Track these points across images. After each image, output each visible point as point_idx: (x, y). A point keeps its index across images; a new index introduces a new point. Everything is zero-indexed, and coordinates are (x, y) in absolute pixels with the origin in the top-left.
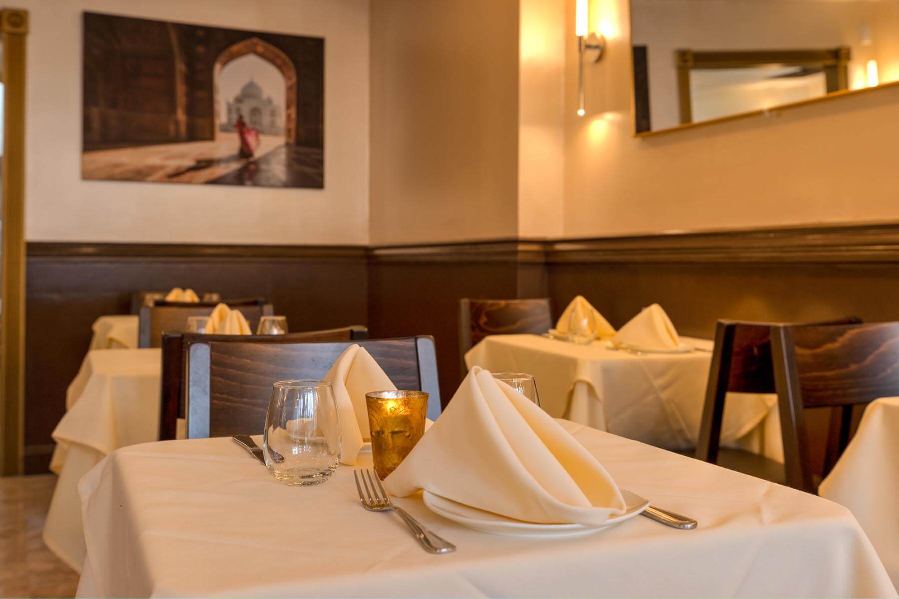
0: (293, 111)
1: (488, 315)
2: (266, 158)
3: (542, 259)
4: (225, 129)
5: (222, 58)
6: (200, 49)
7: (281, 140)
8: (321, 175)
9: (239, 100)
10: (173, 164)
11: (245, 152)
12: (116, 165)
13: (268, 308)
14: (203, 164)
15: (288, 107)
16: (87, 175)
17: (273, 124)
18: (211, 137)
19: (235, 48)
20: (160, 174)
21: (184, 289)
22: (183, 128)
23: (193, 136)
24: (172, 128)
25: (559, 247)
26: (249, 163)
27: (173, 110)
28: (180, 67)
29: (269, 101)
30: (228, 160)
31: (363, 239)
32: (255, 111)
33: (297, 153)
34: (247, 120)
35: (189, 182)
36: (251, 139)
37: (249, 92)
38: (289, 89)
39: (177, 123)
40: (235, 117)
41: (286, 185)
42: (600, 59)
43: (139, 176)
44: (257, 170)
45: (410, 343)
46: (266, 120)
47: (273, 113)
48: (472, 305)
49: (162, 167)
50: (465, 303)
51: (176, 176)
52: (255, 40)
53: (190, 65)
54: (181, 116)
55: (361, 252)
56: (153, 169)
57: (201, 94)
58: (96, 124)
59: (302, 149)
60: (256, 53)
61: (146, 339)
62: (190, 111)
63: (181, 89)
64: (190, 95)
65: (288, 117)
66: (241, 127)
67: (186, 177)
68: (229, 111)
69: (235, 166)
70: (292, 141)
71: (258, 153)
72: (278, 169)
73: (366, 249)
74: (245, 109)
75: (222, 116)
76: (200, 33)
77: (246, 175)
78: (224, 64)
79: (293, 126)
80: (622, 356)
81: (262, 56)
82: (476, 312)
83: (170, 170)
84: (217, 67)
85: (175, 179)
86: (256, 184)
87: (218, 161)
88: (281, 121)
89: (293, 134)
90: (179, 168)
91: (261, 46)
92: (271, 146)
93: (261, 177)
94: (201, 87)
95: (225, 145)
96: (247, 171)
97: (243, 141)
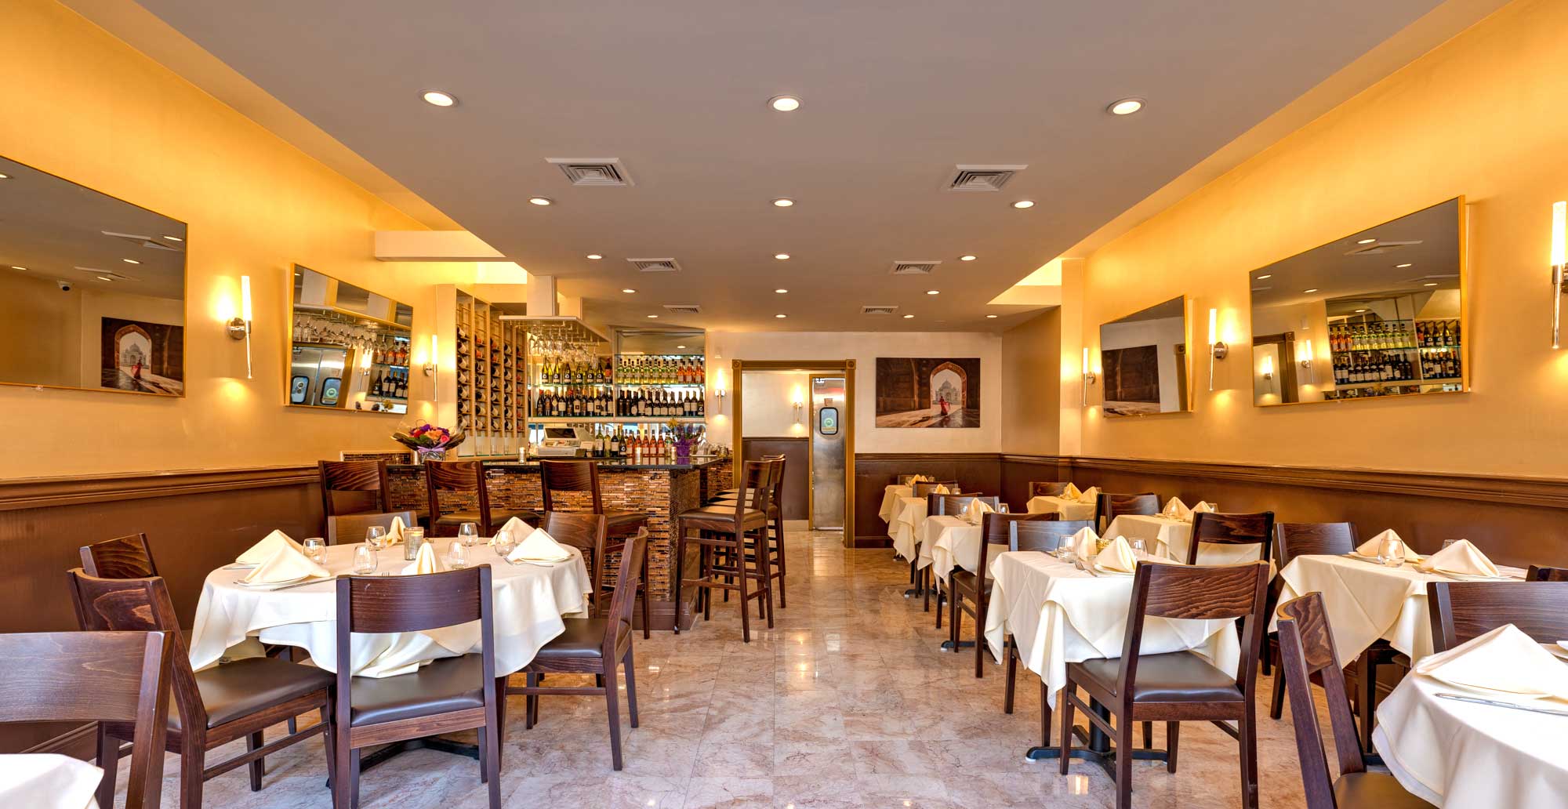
0: (965, 393)
1: (1041, 488)
2: (953, 415)
3: (1070, 465)
5: (934, 372)
6: (924, 369)
7: (960, 407)
8: (979, 421)
9: (941, 390)
10: (913, 420)
11: (944, 413)
12: (890, 421)
13: (956, 485)
14: (926, 419)
15: (963, 392)
16: (877, 426)
19: (939, 367)
20: (908, 423)
21: (921, 475)
22: (917, 404)
23: (921, 408)
24: (912, 405)
25: (1078, 460)
26: (946, 417)
27: (913, 397)
28: (916, 377)
29: (955, 389)
30: (936, 416)
31: (999, 450)
32: (948, 394)
33: (967, 412)
34: (944, 398)
35: (919, 427)
36: (946, 407)
37: (946, 386)
38: (963, 383)
39: (914, 401)
40: (939, 397)
41: (962, 427)
42: (1093, 382)
43: (899, 425)
45: (992, 498)
46: (953, 398)
47: (956, 394)
48: (1034, 484)
49: (908, 421)
50: (1031, 484)
51: (914, 424)
52: (948, 362)
53: (920, 376)
54: (916, 398)
55: (998, 456)
56: (904, 422)
57: (924, 388)
58: (882, 404)
59: (969, 410)
60: (949, 368)
61: (916, 494)
62: (920, 396)
63: (916, 387)
64: (920, 389)
65: (963, 395)
66: (942, 402)
67: (918, 425)
68: (937, 395)
69: (939, 419)
70: (965, 406)
71: (949, 413)
72: (959, 419)
73: (999, 454)
74: (944, 394)
75: (934, 397)
76: (924, 362)
78: (935, 374)
79: (965, 400)
80: (1079, 504)
81: (951, 369)
82: (1036, 487)
83: (912, 422)
84: (932, 376)
85: (913, 426)
86: (949, 426)
87: (932, 417)
88: (960, 398)
89: (965, 403)
90: (915, 421)
91: (951, 365)
92: (955, 409)
93: (951, 423)
94: (925, 385)
95: (935, 410)
96: (945, 421)
97: (943, 408)
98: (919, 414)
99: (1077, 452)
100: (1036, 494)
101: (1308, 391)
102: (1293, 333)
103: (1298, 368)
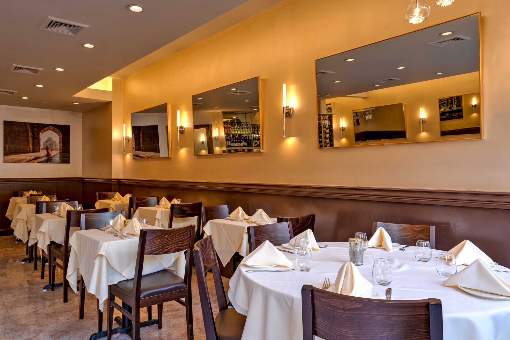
0: (61, 144)
1: (103, 195)
2: (54, 156)
3: (118, 183)
4: (43, 149)
5: (42, 131)
6: (36, 129)
7: (58, 152)
8: (69, 160)
9: (46, 142)
10: (29, 158)
11: (48, 155)
12: (13, 159)
13: (55, 196)
14: (37, 158)
15: (60, 143)
16: (5, 162)
17: (56, 147)
18: (39, 152)
19: (45, 129)
20: (25, 161)
21: (33, 190)
22: (31, 149)
23: (34, 151)
24: (28, 149)
25: (122, 181)
26: (49, 157)
27: (29, 145)
28: (30, 134)
29: (55, 142)
30: (44, 157)
31: (81, 176)
32: (51, 144)
33: (62, 155)
34: (49, 147)
35: (33, 163)
36: (50, 152)
37: (49, 140)
38: (60, 139)
40: (45, 146)
41: (59, 163)
42: (128, 141)
43: (19, 161)
44: (52, 159)
45: (74, 202)
46: (54, 146)
47: (56, 145)
48: (99, 194)
49: (26, 159)
50: (97, 193)
51: (29, 161)
52: (51, 126)
53: (33, 133)
54: (31, 146)
55: (80, 179)
56: (23, 160)
57: (36, 141)
58: (7, 149)
59: (63, 154)
60: (51, 130)
61: (29, 202)
62: (33, 145)
63: (31, 139)
64: (33, 141)
65: (60, 146)
66: (47, 148)
67: (32, 161)
68: (44, 145)
69: (45, 158)
70: (61, 152)
71: (51, 155)
72: (57, 159)
73: (81, 178)
74: (48, 144)
75: (42, 146)
76: (36, 125)
77: (48, 161)
78: (42, 133)
79: (61, 148)
80: (121, 203)
81: (53, 130)
82: (100, 195)
83: (28, 160)
84: (41, 133)
85: (29, 162)
86: (51, 163)
87: (41, 157)
88: (58, 147)
89: (61, 150)
90: (30, 159)
91: (52, 128)
92: (55, 153)
93: (53, 161)
94: (36, 139)
95: (43, 153)
96: (49, 159)
97: (48, 152)
98: (33, 155)
99: (121, 177)
100: (100, 198)
101: (217, 149)
102: (211, 124)
103: (213, 139)
